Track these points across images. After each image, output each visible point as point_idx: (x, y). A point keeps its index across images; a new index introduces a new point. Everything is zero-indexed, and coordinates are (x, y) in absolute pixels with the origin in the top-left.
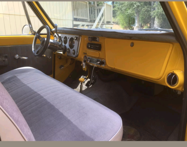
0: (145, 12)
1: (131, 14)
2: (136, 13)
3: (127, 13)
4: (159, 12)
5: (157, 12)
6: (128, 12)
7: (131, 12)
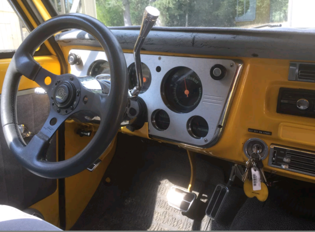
0: (138, 4)
1: (115, 6)
2: (124, 5)
3: (109, 4)
4: (163, 3)
5: (160, 5)
6: (110, 2)
7: (116, 3)
